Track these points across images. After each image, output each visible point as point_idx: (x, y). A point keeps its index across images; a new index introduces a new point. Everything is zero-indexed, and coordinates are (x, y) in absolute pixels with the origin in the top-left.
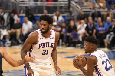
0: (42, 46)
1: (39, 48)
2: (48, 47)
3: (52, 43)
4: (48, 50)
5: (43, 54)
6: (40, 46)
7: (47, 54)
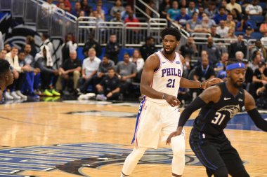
0: (166, 73)
1: (163, 76)
2: (175, 75)
3: (179, 70)
4: (174, 80)
5: (168, 86)
6: (163, 73)
7: (173, 87)
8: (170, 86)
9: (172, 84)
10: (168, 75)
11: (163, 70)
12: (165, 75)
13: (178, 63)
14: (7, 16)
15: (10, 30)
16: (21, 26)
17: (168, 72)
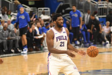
1: (57, 41)
2: (63, 39)
3: (65, 36)
4: (64, 42)
6: (57, 39)
7: (64, 46)
8: (62, 46)
9: (63, 45)
10: (59, 40)
11: (56, 38)
12: (58, 40)
13: (64, 32)
14: (62, 4)
15: (63, 11)
16: (68, 9)
17: (59, 38)
